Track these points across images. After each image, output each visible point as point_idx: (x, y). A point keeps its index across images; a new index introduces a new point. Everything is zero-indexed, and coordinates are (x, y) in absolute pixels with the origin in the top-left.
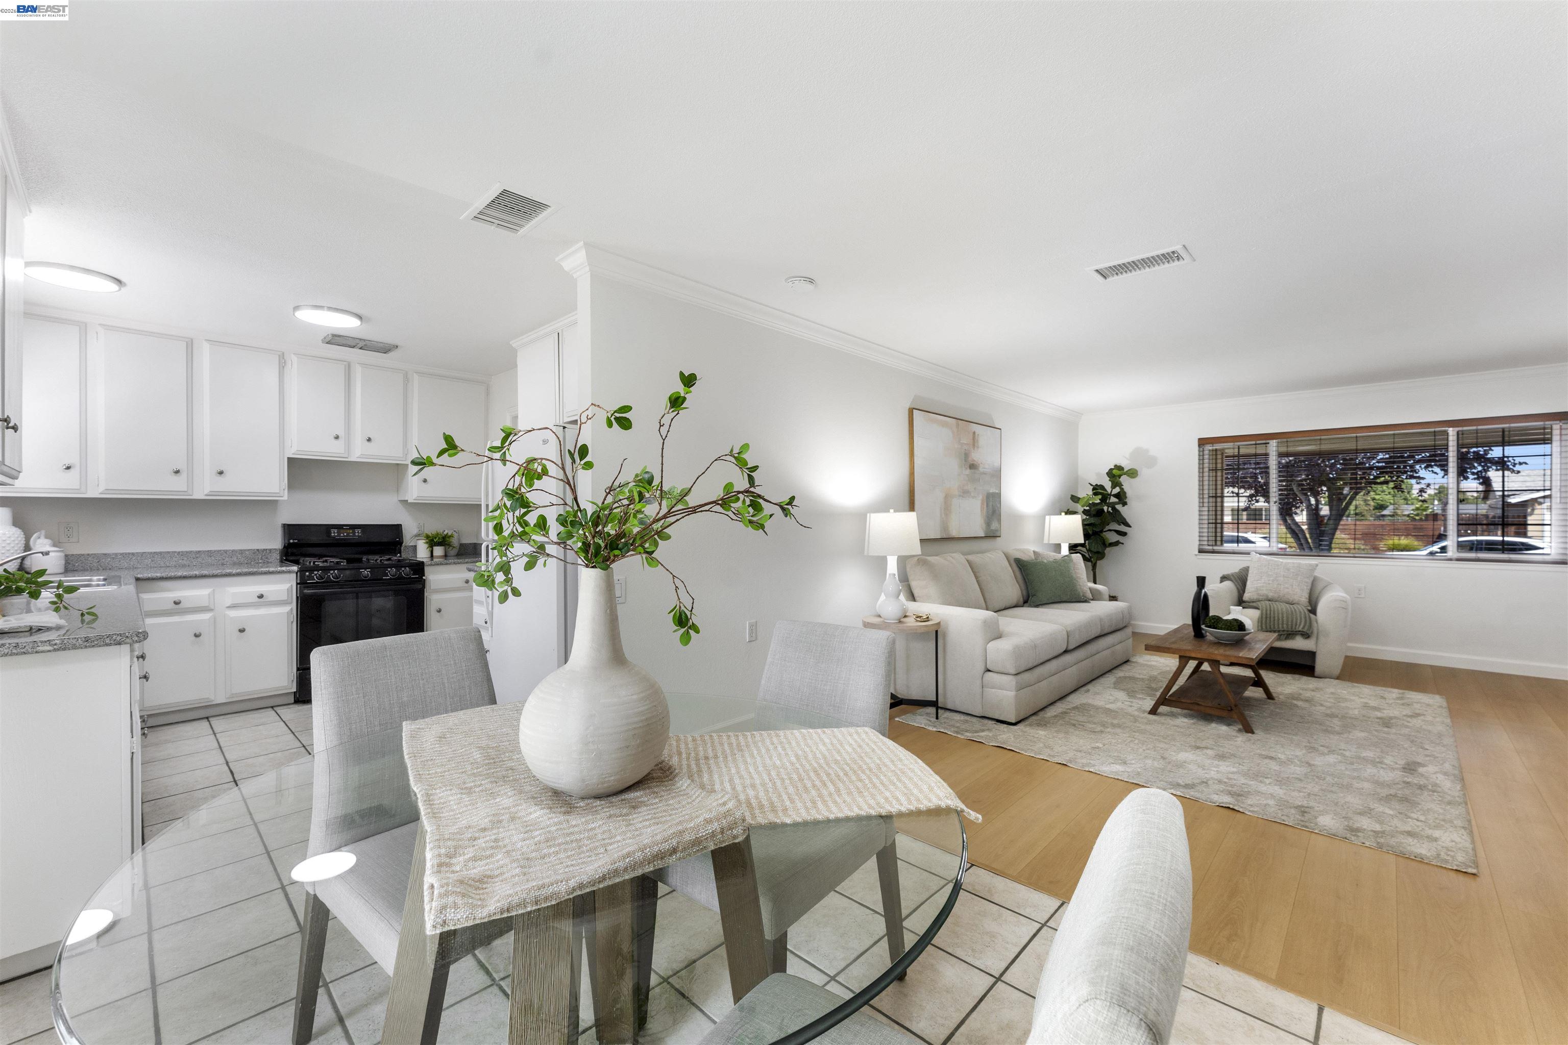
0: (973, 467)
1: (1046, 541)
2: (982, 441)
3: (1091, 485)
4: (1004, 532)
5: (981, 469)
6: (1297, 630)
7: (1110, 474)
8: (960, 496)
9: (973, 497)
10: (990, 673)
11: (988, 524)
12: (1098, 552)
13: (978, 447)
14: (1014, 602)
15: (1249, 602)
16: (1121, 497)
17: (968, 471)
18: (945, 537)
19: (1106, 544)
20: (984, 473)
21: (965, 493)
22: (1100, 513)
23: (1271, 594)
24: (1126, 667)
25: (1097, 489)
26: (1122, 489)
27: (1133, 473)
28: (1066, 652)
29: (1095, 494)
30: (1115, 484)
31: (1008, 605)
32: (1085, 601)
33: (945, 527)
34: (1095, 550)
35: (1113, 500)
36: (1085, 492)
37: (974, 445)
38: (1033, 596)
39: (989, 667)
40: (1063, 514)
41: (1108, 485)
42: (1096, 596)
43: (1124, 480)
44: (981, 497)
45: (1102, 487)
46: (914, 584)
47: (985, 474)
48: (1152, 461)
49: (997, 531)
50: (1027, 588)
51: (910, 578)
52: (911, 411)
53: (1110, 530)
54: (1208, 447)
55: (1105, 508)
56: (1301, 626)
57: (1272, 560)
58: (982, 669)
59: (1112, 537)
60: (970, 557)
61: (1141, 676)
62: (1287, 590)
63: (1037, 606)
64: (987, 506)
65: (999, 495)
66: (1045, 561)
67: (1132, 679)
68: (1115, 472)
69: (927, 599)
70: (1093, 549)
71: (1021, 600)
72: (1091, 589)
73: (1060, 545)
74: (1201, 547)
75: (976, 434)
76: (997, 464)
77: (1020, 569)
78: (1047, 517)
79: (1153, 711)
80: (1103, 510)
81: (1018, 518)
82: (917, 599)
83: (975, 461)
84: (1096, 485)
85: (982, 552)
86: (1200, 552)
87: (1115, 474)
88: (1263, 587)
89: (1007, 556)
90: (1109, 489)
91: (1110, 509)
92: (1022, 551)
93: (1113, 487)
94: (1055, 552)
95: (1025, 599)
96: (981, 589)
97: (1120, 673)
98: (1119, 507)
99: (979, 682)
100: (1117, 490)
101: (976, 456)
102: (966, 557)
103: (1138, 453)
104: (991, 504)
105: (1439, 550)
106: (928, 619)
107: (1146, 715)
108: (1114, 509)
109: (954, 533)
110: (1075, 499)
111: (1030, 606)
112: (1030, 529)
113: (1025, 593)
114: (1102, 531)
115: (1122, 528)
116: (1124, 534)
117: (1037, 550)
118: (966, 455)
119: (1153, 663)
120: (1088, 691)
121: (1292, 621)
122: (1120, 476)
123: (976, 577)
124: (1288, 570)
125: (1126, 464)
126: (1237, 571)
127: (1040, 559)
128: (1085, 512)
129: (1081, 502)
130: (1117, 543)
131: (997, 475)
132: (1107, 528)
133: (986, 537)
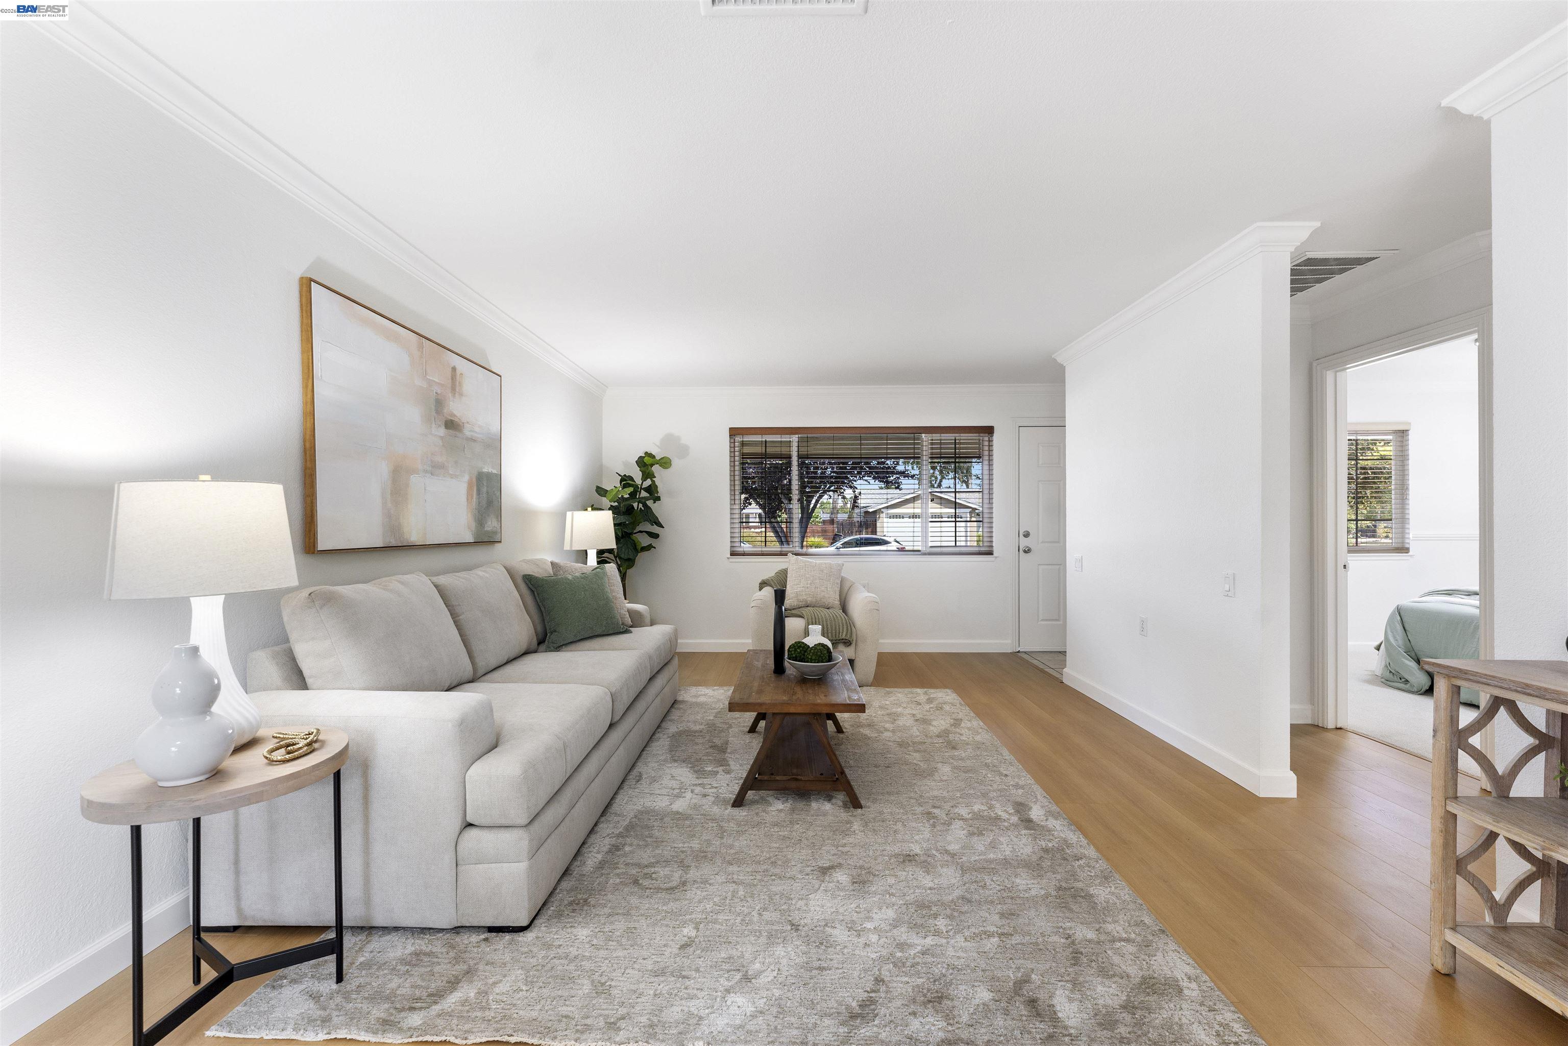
0: (452, 425)
1: (567, 547)
2: (468, 386)
3: (619, 475)
4: (507, 533)
5: (467, 432)
6: (841, 638)
7: (641, 462)
8: (426, 471)
9: (453, 476)
10: (472, 833)
11: (480, 521)
12: (629, 560)
13: (461, 395)
14: (524, 648)
15: (790, 610)
16: (652, 490)
17: (442, 431)
18: (394, 543)
19: (638, 549)
20: (473, 440)
21: (435, 469)
22: (630, 510)
23: (810, 599)
24: (675, 715)
25: (626, 481)
26: (653, 482)
27: (665, 463)
28: (612, 726)
29: (624, 487)
30: (647, 475)
31: (513, 654)
32: (627, 631)
33: (393, 524)
34: (626, 557)
35: (644, 494)
36: (611, 484)
37: (453, 389)
38: (552, 633)
39: (470, 819)
40: (590, 509)
41: (637, 476)
42: (637, 621)
43: (656, 469)
44: (466, 478)
45: (631, 478)
46: (301, 650)
47: (475, 441)
48: (684, 451)
49: (495, 533)
50: (543, 620)
51: (293, 637)
52: (306, 284)
53: (641, 532)
54: (738, 439)
55: (635, 505)
56: (844, 633)
57: (808, 562)
58: (457, 824)
59: (644, 540)
60: (442, 580)
61: (698, 728)
62: (823, 594)
63: (558, 648)
64: (479, 492)
65: (500, 476)
66: (570, 577)
67: (688, 734)
68: (647, 460)
69: (337, 681)
70: (622, 556)
71: (535, 642)
72: (630, 612)
73: (586, 551)
74: (733, 549)
75: (458, 373)
76: (495, 428)
77: (532, 591)
78: (569, 514)
79: (739, 802)
80: (633, 507)
81: (526, 515)
82: (309, 681)
83: (455, 416)
84: (625, 475)
85: (469, 569)
86: (731, 555)
87: (646, 463)
88: (802, 591)
89: (511, 572)
90: (638, 481)
91: (641, 506)
92: (535, 563)
93: (644, 479)
94: (577, 562)
95: (540, 637)
96: (462, 635)
97: (672, 728)
98: (650, 503)
99: (448, 859)
100: (648, 482)
101: (456, 408)
102: (435, 579)
103: (669, 440)
104: (484, 490)
105: (841, 546)
106: (312, 746)
107: (730, 810)
108: (645, 505)
109: (414, 537)
110: (601, 492)
111: (548, 650)
112: (544, 530)
113: (539, 628)
114: (631, 534)
115: (655, 529)
116: (655, 536)
117: (556, 560)
118: (439, 403)
119: (702, 699)
120: (639, 778)
121: (836, 628)
122: (652, 465)
123: (454, 616)
124: (822, 571)
125: (658, 453)
126: (773, 574)
127: (561, 575)
128: (612, 508)
129: (610, 496)
130: (649, 547)
131: (494, 445)
132: (638, 529)
133: (477, 543)
